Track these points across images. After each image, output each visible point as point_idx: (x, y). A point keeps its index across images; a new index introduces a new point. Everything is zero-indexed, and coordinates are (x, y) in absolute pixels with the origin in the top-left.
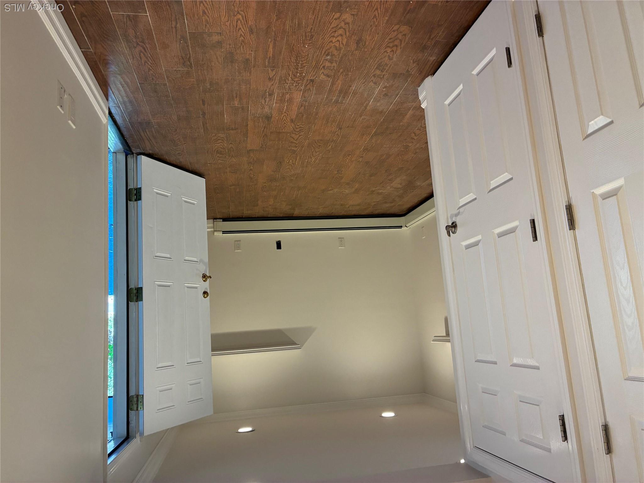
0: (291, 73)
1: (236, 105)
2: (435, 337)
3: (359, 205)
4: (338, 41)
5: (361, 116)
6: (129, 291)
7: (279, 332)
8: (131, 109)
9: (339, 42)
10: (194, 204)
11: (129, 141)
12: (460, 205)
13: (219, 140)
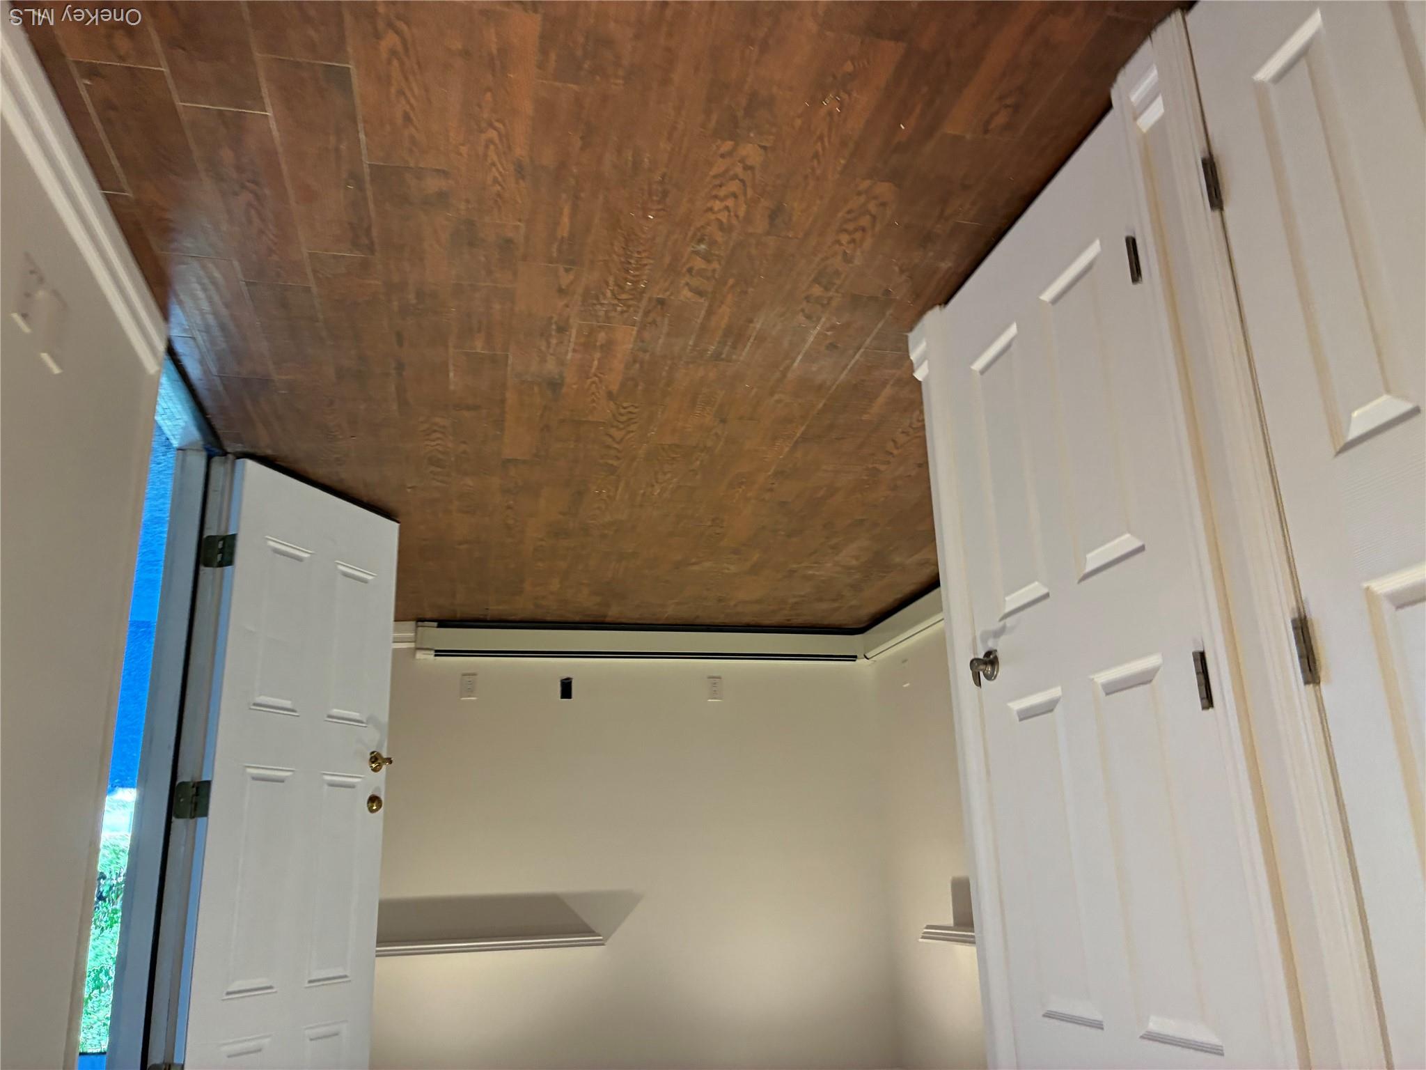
0: (611, 280)
1: (479, 351)
2: (928, 927)
3: (758, 602)
4: (727, 208)
5: (772, 394)
6: (175, 789)
7: (553, 901)
8: (224, 346)
9: (729, 211)
10: (364, 581)
11: (219, 424)
12: (1007, 610)
13: (435, 431)
